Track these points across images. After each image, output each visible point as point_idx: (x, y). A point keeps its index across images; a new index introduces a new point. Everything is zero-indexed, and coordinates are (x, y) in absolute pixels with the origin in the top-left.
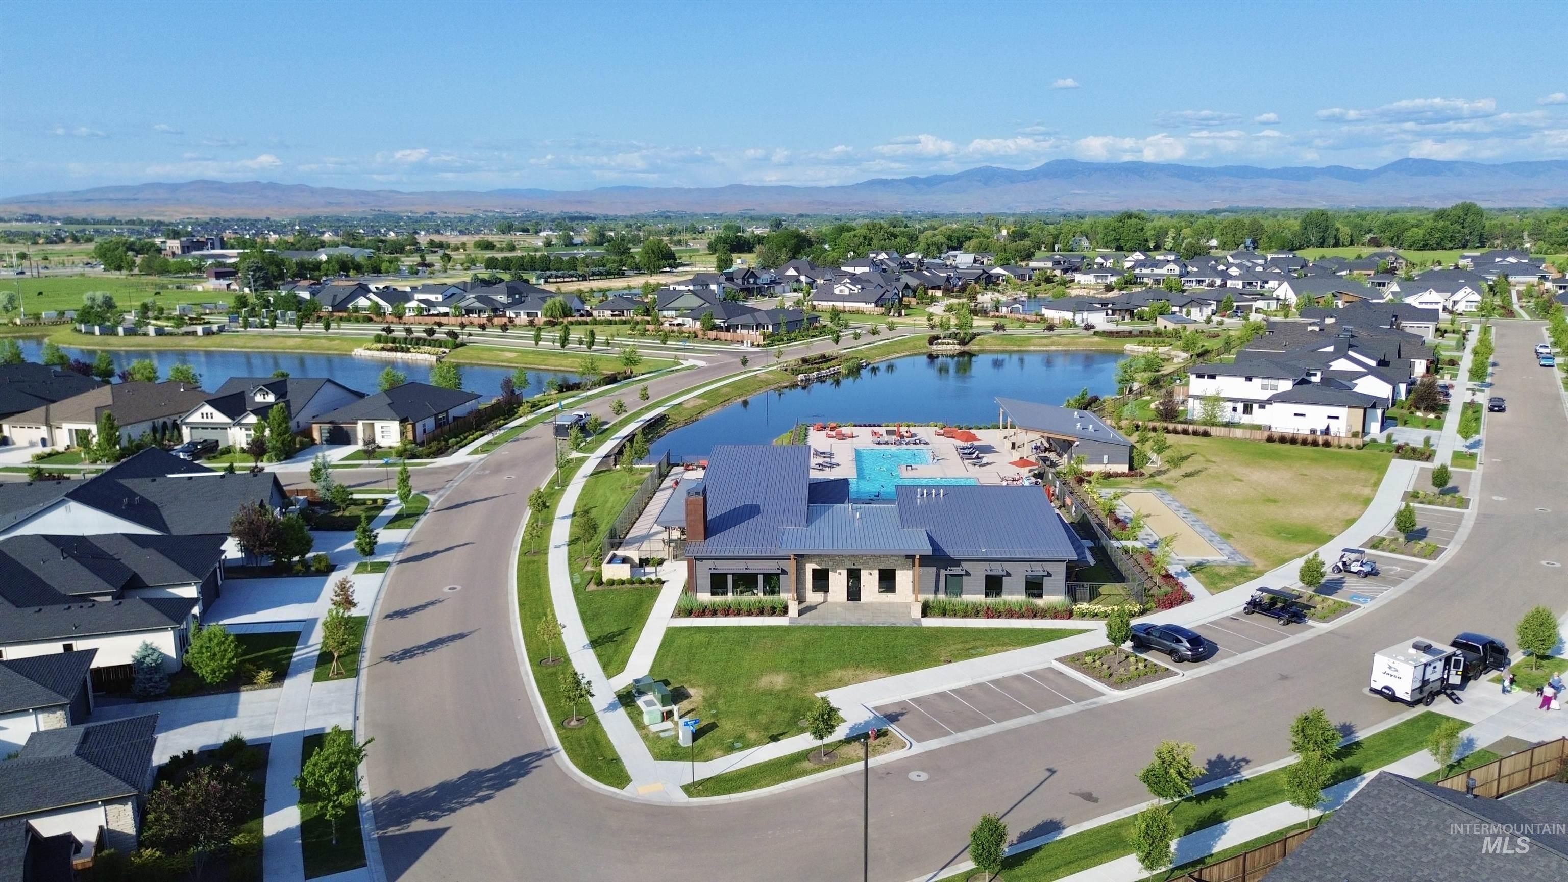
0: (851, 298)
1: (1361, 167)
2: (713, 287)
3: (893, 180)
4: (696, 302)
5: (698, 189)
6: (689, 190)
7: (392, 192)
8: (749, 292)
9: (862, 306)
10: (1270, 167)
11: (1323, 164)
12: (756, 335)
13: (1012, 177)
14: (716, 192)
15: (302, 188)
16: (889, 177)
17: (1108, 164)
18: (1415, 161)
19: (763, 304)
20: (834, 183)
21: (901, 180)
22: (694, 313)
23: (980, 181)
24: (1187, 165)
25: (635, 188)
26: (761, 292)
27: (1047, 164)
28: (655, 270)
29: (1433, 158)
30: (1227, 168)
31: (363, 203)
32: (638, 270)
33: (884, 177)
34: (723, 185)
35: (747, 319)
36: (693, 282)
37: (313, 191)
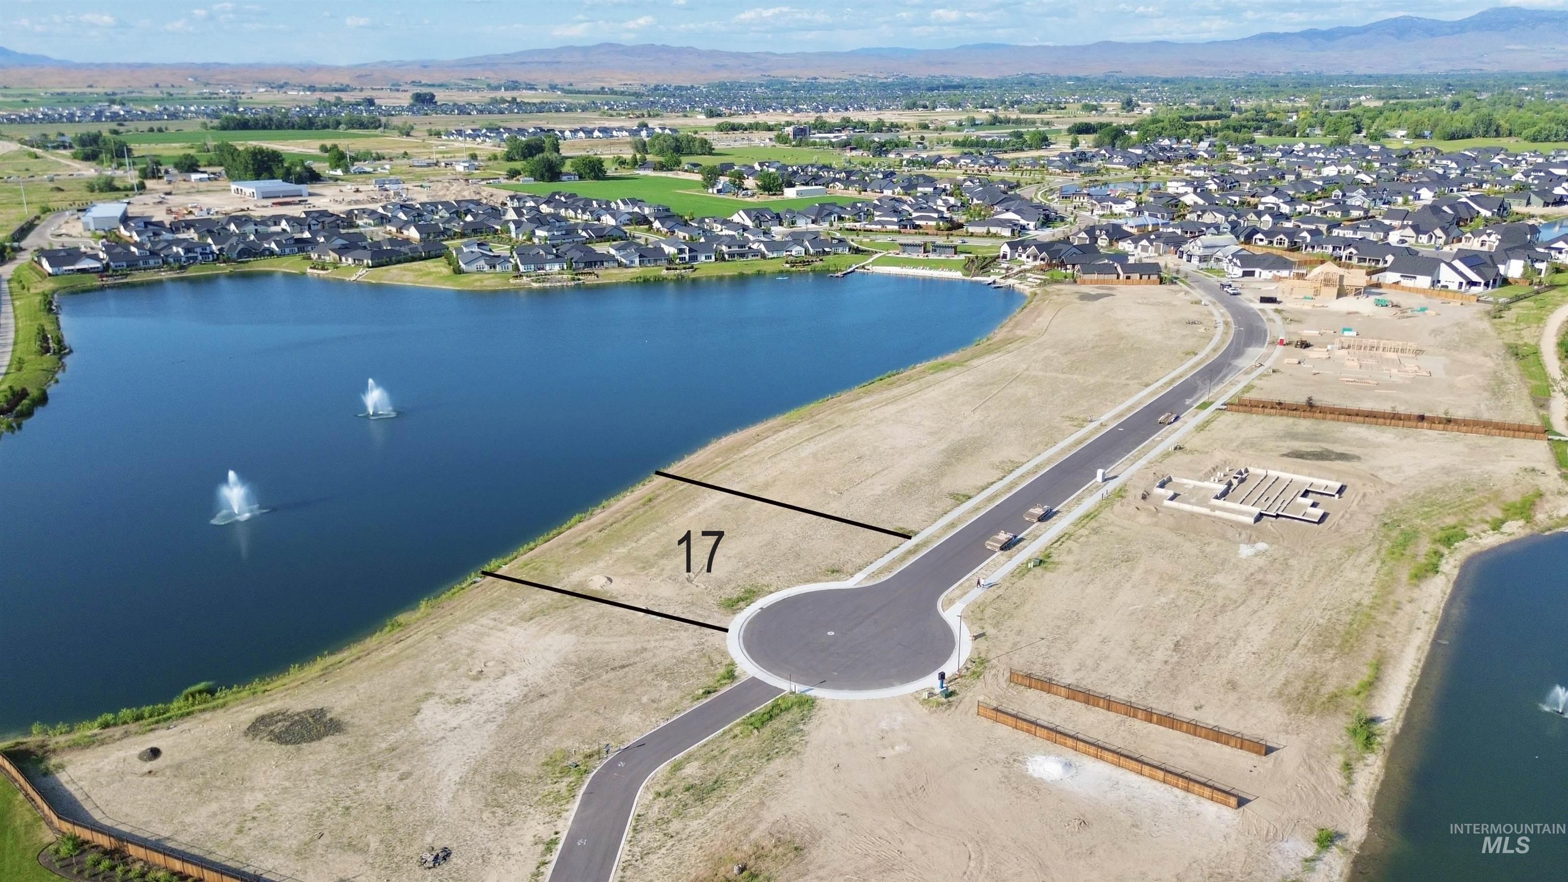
0: (1119, 163)
2: (1067, 159)
4: (1060, 164)
8: (1081, 160)
9: (1122, 167)
12: (1078, 174)
13: (1433, 29)
14: (1082, 50)
19: (1082, 165)
22: (1059, 167)
26: (1086, 160)
27: (1481, 13)
28: (1039, 148)
31: (744, 66)
32: (1030, 147)
35: (1076, 169)
36: (1059, 156)
37: (700, 54)
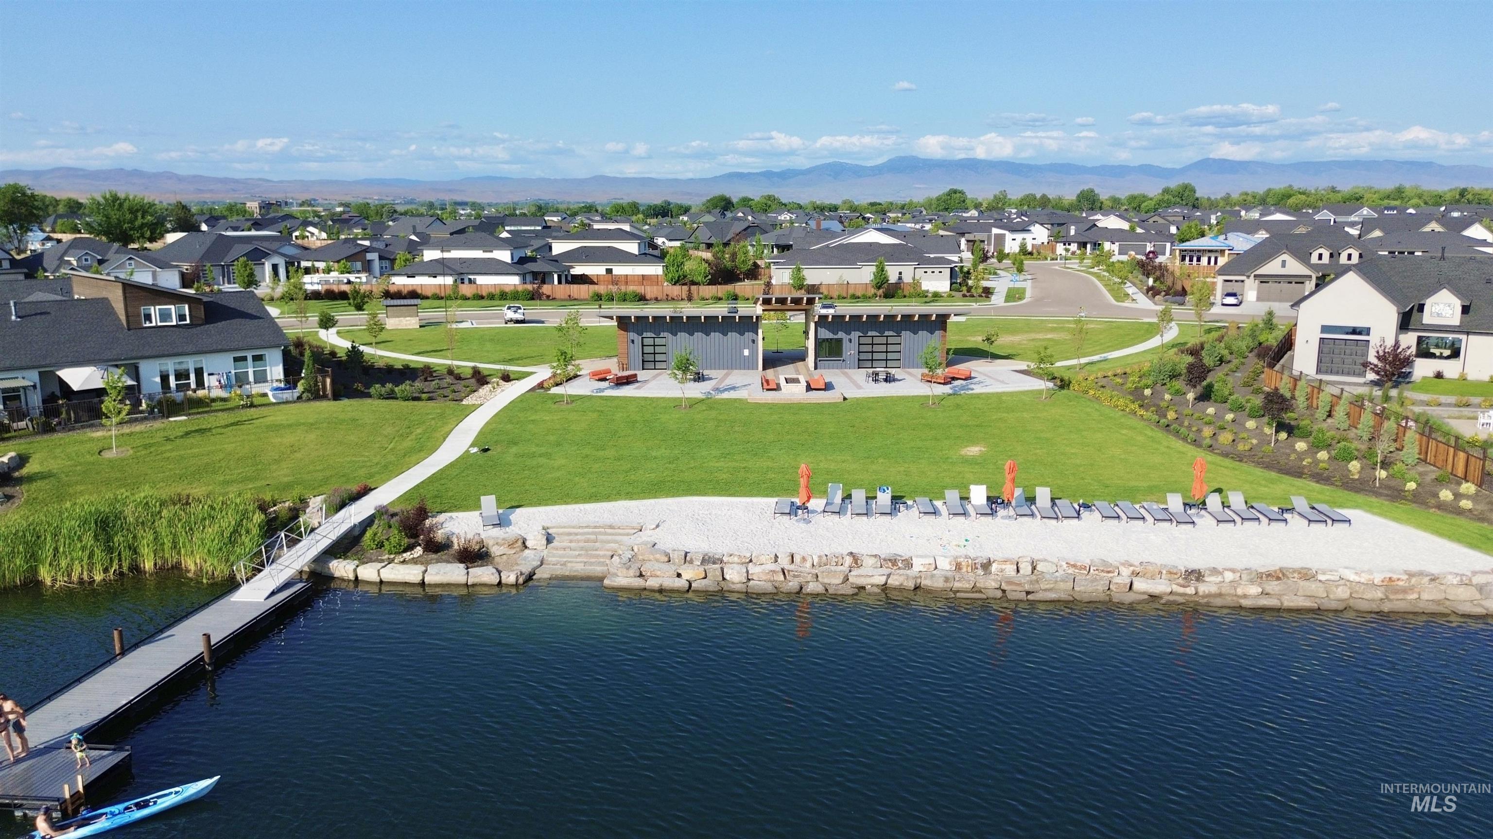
1: (1169, 166)
3: (749, 174)
5: (564, 179)
6: (556, 180)
7: (260, 179)
10: (1089, 165)
11: (1136, 163)
13: (858, 172)
14: (581, 182)
15: (170, 176)
16: (746, 171)
17: (945, 161)
18: (1214, 160)
20: (690, 175)
21: (754, 174)
23: (830, 175)
24: (1017, 162)
25: (501, 178)
27: (890, 160)
29: (1230, 158)
30: (1051, 165)
31: (233, 190)
33: (740, 171)
34: (589, 177)
37: (180, 179)
